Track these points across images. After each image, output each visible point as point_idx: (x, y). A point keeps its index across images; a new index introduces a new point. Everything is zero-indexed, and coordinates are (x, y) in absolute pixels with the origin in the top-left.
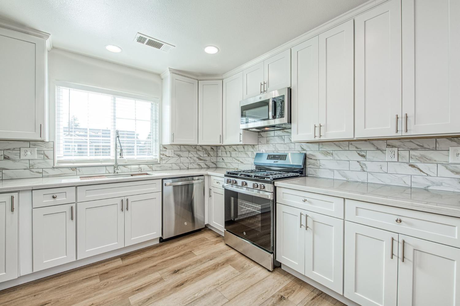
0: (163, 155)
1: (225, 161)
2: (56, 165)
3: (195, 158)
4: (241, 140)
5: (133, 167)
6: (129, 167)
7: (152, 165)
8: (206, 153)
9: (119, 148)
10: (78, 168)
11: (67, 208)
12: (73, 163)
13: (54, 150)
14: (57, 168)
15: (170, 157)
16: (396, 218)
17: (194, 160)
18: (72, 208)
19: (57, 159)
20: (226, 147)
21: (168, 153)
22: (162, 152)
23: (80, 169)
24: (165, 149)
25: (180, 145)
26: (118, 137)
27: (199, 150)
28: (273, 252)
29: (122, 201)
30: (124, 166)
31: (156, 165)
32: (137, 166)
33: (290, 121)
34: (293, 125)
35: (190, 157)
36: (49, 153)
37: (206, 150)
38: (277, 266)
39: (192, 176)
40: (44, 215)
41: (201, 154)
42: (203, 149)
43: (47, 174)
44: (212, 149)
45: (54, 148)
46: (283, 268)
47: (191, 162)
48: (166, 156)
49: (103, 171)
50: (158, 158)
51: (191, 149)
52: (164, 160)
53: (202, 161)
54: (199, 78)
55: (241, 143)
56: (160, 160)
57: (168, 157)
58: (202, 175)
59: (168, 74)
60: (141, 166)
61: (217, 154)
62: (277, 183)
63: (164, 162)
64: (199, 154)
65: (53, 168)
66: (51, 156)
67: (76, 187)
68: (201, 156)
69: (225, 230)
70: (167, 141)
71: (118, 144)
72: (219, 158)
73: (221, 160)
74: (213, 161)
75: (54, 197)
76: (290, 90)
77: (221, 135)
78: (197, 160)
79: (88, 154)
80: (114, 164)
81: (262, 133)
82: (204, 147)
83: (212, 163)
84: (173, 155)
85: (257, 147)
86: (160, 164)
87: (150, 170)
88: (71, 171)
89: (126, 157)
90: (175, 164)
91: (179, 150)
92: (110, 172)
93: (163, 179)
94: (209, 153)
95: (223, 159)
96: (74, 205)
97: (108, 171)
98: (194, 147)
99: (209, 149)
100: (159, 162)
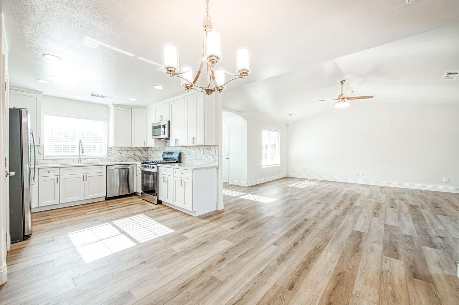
0: (110, 153)
1: (152, 157)
2: (45, 158)
3: (132, 155)
4: (154, 144)
5: (90, 159)
6: (88, 159)
7: (102, 159)
8: (140, 152)
9: (81, 148)
10: (57, 160)
11: (55, 178)
12: (54, 157)
13: (43, 150)
14: (45, 160)
15: (114, 154)
16: (181, 173)
17: (131, 156)
18: (57, 178)
19: (45, 155)
20: (152, 148)
21: (113, 151)
22: (109, 151)
23: (59, 160)
24: (111, 150)
25: (121, 147)
26: (81, 143)
27: (134, 150)
28: (157, 195)
29: (83, 176)
30: (85, 159)
31: (105, 159)
32: (93, 159)
33: (169, 136)
34: (171, 138)
35: (129, 154)
36: (41, 152)
37: (140, 150)
38: (159, 202)
39: (128, 164)
40: (44, 180)
41: (136, 152)
42: (137, 149)
43: (40, 163)
44: (144, 149)
45: (43, 149)
46: (163, 203)
47: (129, 157)
48: (112, 153)
49: (72, 162)
50: (106, 154)
51: (129, 149)
52: (110, 156)
53: (137, 157)
54: (132, 108)
55: (154, 146)
56: (108, 156)
57: (113, 154)
58: (133, 164)
59: (111, 106)
60: (95, 159)
61: (148, 152)
62: (158, 165)
63: (110, 157)
64: (135, 152)
65: (43, 159)
66: (42, 153)
67: (60, 168)
68: (136, 154)
69: (142, 192)
70: (111, 144)
71: (81, 147)
72: (149, 155)
73: (150, 156)
74: (145, 157)
75: (49, 172)
76: (169, 122)
77: (145, 141)
78: (133, 156)
79: (63, 152)
80: (78, 158)
81: (167, 141)
82: (138, 148)
83: (145, 158)
84: (116, 153)
85: (165, 148)
86: (107, 158)
87: (101, 161)
88: (53, 161)
89: (86, 154)
90: (118, 158)
91: (121, 150)
92: (76, 162)
93: (107, 166)
94: (142, 152)
95: (151, 156)
96: (58, 176)
97: (75, 162)
98: (131, 148)
99: (142, 149)
100: (107, 157)
